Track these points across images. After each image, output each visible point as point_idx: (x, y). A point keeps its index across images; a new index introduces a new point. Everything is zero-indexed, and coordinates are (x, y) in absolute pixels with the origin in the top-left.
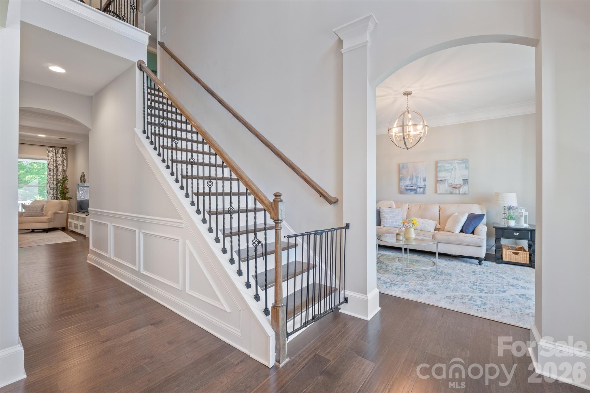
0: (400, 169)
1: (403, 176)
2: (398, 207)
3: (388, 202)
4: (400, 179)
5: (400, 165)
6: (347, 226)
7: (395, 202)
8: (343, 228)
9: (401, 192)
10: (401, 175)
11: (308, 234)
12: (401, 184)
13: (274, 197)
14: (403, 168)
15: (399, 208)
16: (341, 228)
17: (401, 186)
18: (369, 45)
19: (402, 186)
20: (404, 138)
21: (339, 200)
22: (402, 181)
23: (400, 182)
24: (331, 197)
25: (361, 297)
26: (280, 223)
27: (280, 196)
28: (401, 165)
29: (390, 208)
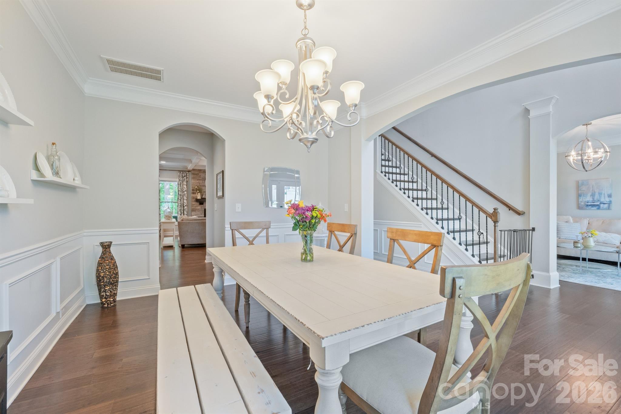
0: (578, 186)
1: (583, 193)
2: (575, 221)
3: (564, 217)
4: (579, 196)
5: (578, 182)
6: (533, 229)
7: (572, 217)
8: (531, 230)
9: (579, 207)
10: (580, 192)
11: (510, 230)
12: (580, 200)
13: (493, 210)
14: (583, 184)
15: (577, 222)
16: (529, 230)
17: (579, 202)
18: (551, 113)
19: (581, 202)
20: (582, 162)
21: (526, 213)
22: (582, 197)
23: (579, 198)
24: (519, 211)
25: (545, 274)
26: (498, 223)
27: (497, 209)
28: (580, 182)
29: (567, 222)
